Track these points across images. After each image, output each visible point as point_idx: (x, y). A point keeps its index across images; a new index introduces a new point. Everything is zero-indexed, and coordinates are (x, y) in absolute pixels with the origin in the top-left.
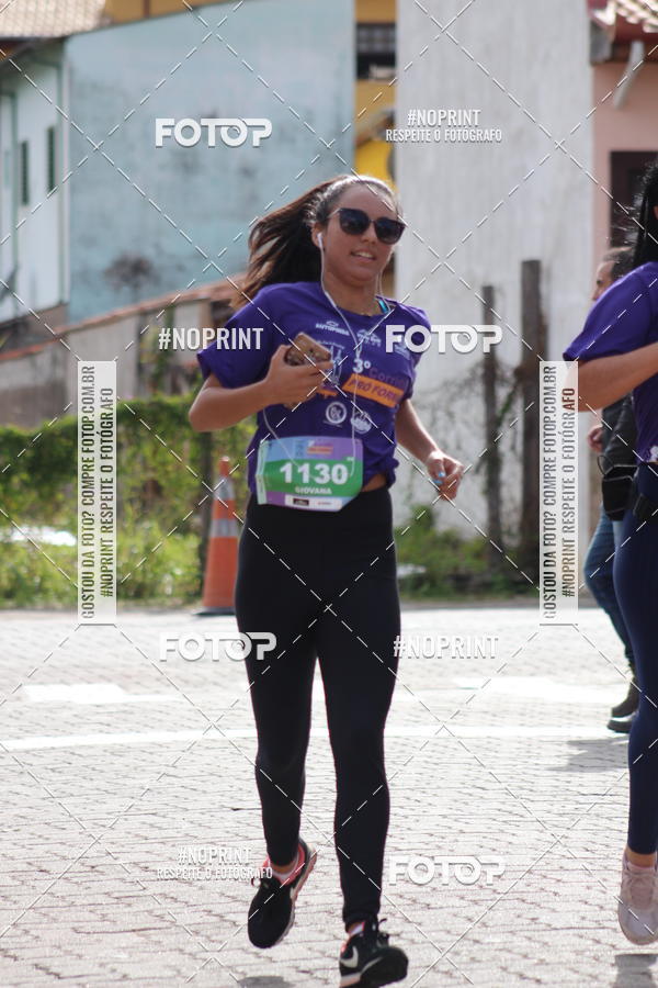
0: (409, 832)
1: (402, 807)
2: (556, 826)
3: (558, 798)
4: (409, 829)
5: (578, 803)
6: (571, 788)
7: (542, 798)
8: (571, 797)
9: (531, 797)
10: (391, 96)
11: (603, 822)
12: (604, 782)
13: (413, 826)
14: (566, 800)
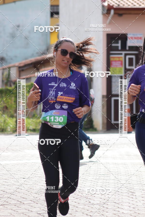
2: (95, 182)
7: (91, 175)
8: (98, 175)
12: (105, 172)
14: (97, 176)
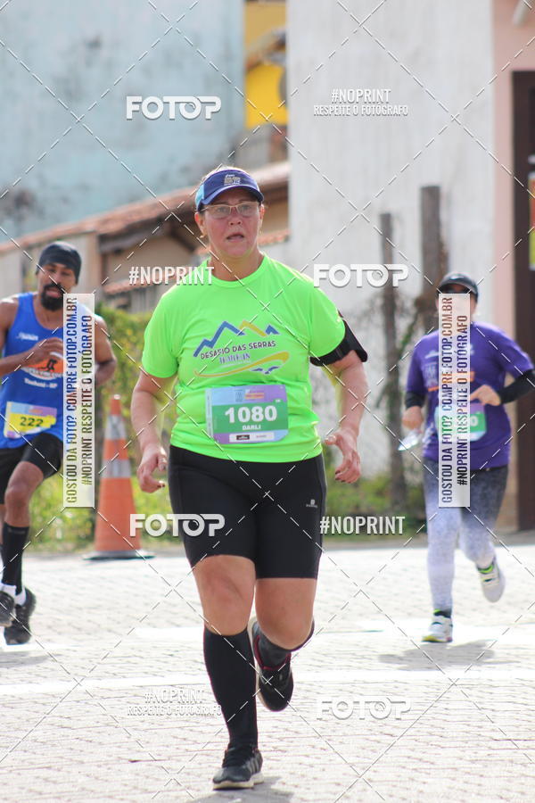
0: (315, 782)
1: (307, 756)
2: (469, 773)
3: (470, 744)
4: (315, 779)
5: (490, 748)
6: (482, 734)
7: (453, 744)
8: (483, 743)
9: (442, 744)
10: (282, 18)
11: (518, 769)
13: (319, 775)
14: (478, 746)
